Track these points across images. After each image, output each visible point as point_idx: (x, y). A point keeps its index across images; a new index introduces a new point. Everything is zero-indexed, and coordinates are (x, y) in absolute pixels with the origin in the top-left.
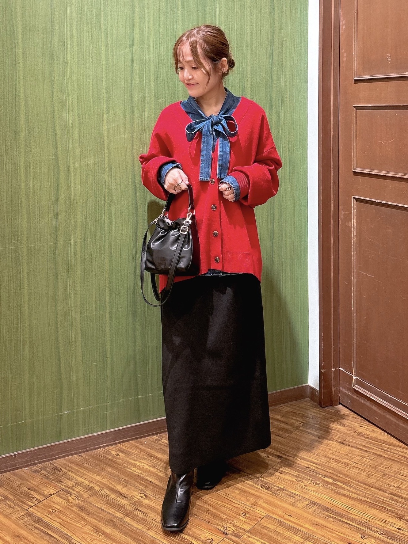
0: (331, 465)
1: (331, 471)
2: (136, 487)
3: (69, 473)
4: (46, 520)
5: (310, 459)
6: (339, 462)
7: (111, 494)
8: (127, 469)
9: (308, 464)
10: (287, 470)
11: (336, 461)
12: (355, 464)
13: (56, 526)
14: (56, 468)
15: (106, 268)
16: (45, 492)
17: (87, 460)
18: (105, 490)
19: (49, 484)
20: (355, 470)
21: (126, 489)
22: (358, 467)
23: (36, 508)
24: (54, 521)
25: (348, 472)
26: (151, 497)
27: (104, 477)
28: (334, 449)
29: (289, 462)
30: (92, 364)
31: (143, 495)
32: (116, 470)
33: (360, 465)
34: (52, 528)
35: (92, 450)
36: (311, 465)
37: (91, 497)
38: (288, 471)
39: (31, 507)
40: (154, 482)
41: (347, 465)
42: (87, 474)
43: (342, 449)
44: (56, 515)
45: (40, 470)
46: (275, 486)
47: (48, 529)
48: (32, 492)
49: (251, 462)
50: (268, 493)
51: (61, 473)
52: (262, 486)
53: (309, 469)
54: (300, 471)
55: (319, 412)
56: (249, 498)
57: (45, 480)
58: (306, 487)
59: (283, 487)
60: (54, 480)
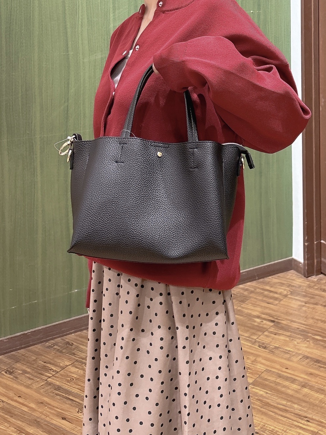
0: (319, 325)
1: (319, 330)
3: (81, 346)
4: (66, 387)
5: (299, 321)
6: (325, 322)
9: (298, 325)
11: (322, 321)
13: (75, 391)
16: (61, 364)
19: (63, 357)
23: (54, 378)
24: (73, 387)
28: (319, 312)
29: (282, 325)
34: (72, 393)
36: (301, 326)
38: (281, 332)
39: (50, 377)
44: (75, 383)
45: (52, 346)
46: (271, 345)
47: (69, 395)
48: (49, 365)
49: (247, 327)
50: (266, 352)
51: (73, 347)
52: (259, 346)
53: (299, 329)
54: (291, 332)
55: (304, 281)
56: (249, 357)
57: (59, 354)
58: (298, 344)
59: (278, 346)
60: (67, 353)
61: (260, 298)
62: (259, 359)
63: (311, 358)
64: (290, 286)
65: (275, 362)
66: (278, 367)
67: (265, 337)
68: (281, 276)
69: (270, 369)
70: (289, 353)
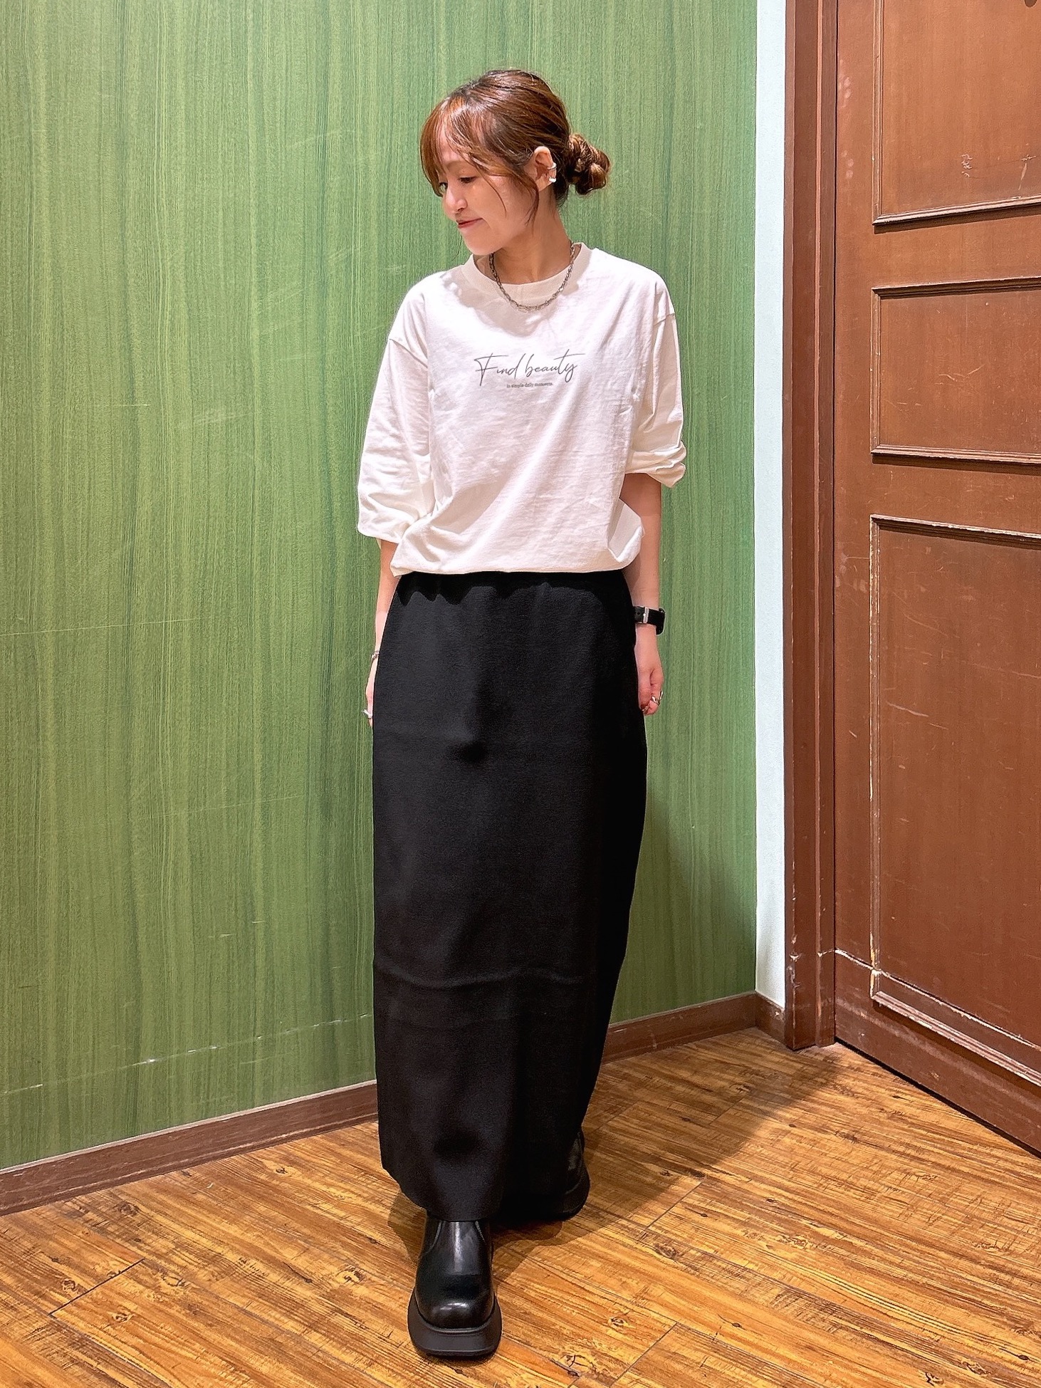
0: (830, 1194)
1: (831, 1210)
2: (333, 1253)
3: (160, 1218)
4: (102, 1339)
5: (774, 1178)
6: (849, 1185)
7: (268, 1271)
8: (309, 1207)
9: (770, 1191)
10: (718, 1207)
11: (841, 1183)
12: (890, 1191)
13: (128, 1356)
14: (125, 1206)
15: (255, 691)
16: (97, 1267)
17: (203, 1185)
18: (253, 1262)
19: (108, 1246)
20: (895, 1208)
21: (307, 1258)
22: (899, 1198)
23: (74, 1308)
24: (122, 1342)
25: (874, 1210)
26: (374, 1278)
27: (249, 1229)
28: (832, 1154)
29: (723, 1186)
30: (217, 937)
31: (352, 1275)
32: (280, 1211)
33: (903, 1192)
34: (116, 1362)
35: (215, 1158)
36: (780, 1195)
37: (217, 1280)
38: (721, 1209)
39: (61, 1306)
40: (378, 1241)
41: (869, 1193)
42: (205, 1219)
43: (853, 1153)
44: (127, 1329)
45: (81, 1210)
46: (692, 1248)
47: (108, 1364)
48: (63, 1268)
49: (624, 1186)
50: (677, 1268)
51: (137, 1219)
52: (658, 1249)
53: (775, 1204)
54: (751, 1210)
55: (786, 1061)
56: (629, 1281)
57: (96, 1236)
58: (771, 1251)
59: (711, 1251)
60: (118, 1237)
61: (661, 1104)
62: (657, 1290)
63: (810, 1297)
64: (745, 1071)
65: (703, 1302)
66: (712, 1317)
67: (676, 1222)
68: (721, 1042)
69: (689, 1324)
70: (743, 1277)
